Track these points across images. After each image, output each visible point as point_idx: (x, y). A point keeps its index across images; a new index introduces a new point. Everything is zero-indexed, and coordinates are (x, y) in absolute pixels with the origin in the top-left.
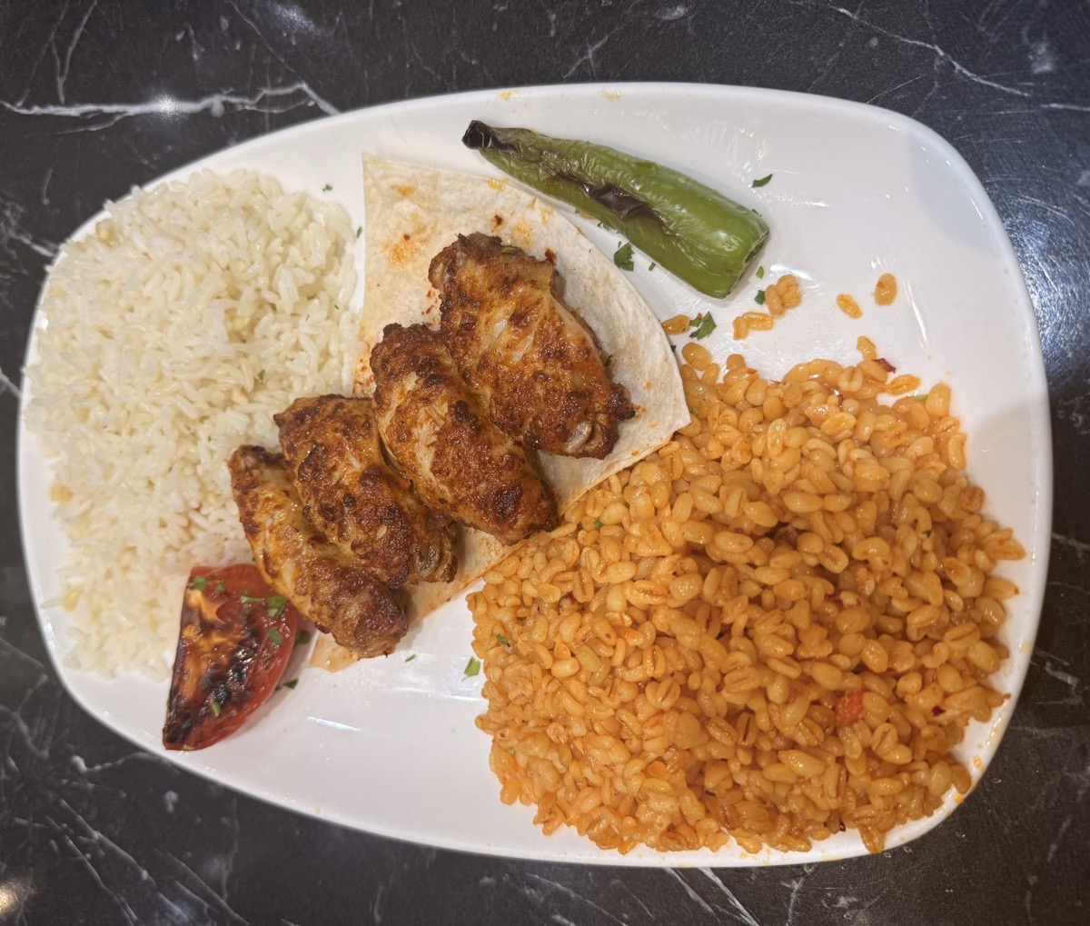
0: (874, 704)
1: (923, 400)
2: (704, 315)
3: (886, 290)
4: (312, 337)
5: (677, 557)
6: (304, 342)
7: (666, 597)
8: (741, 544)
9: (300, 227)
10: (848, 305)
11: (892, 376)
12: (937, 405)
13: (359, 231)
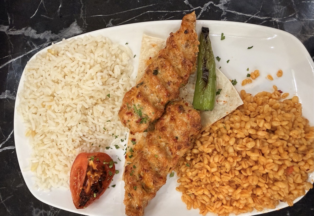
0: (296, 169)
1: (291, 100)
2: (234, 80)
3: (280, 74)
4: (123, 85)
5: (247, 138)
6: (120, 86)
7: (245, 148)
8: (265, 133)
9: (119, 53)
10: (270, 78)
11: (282, 94)
12: (295, 100)
13: (135, 56)
